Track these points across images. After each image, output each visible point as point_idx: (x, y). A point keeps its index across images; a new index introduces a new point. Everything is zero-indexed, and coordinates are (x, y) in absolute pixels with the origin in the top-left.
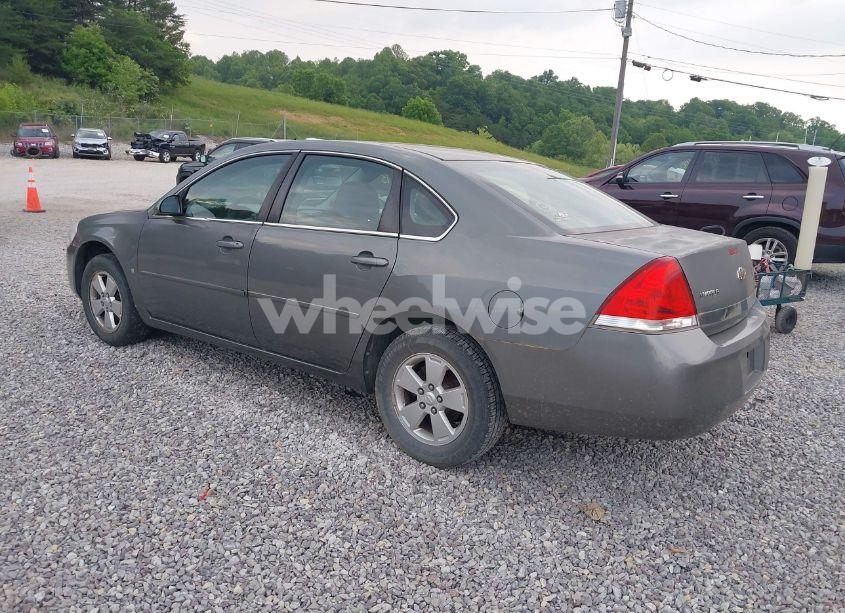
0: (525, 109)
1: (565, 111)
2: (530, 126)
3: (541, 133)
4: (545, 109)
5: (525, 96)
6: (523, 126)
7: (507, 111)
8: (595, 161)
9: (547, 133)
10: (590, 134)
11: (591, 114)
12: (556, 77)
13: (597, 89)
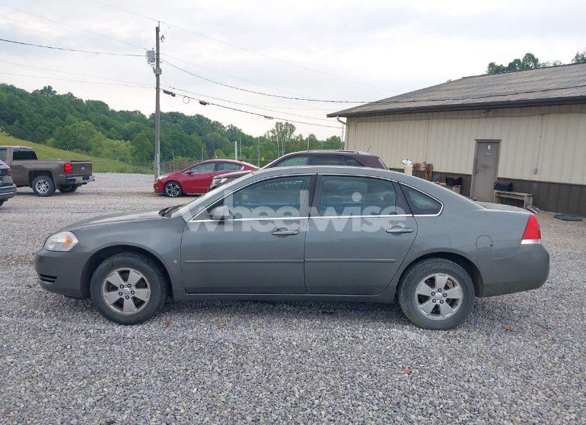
0: (35, 115)
1: (70, 117)
2: (42, 127)
3: (51, 133)
4: (51, 115)
5: (33, 105)
6: (35, 128)
7: (19, 116)
8: (99, 153)
9: (56, 132)
10: (92, 134)
11: (88, 119)
12: (55, 92)
13: (88, 102)
